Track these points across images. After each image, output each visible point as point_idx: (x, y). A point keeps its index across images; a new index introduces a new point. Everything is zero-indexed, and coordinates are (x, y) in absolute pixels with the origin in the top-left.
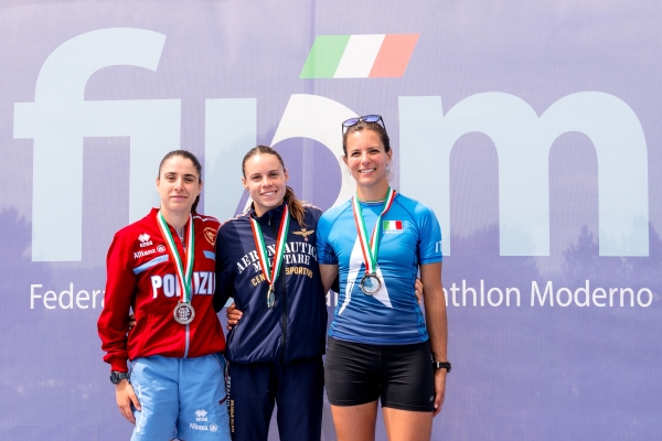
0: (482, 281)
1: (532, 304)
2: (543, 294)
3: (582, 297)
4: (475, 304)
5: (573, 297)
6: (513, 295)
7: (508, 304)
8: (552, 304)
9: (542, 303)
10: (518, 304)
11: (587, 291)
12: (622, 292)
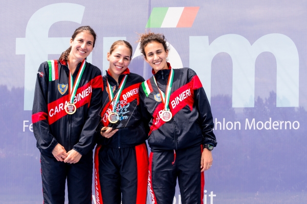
0: (224, 119)
1: (246, 129)
2: (251, 124)
3: (268, 125)
4: (221, 129)
5: (264, 126)
6: (238, 124)
7: (235, 129)
8: (254, 129)
9: (250, 128)
10: (240, 129)
11: (270, 123)
12: (286, 123)
